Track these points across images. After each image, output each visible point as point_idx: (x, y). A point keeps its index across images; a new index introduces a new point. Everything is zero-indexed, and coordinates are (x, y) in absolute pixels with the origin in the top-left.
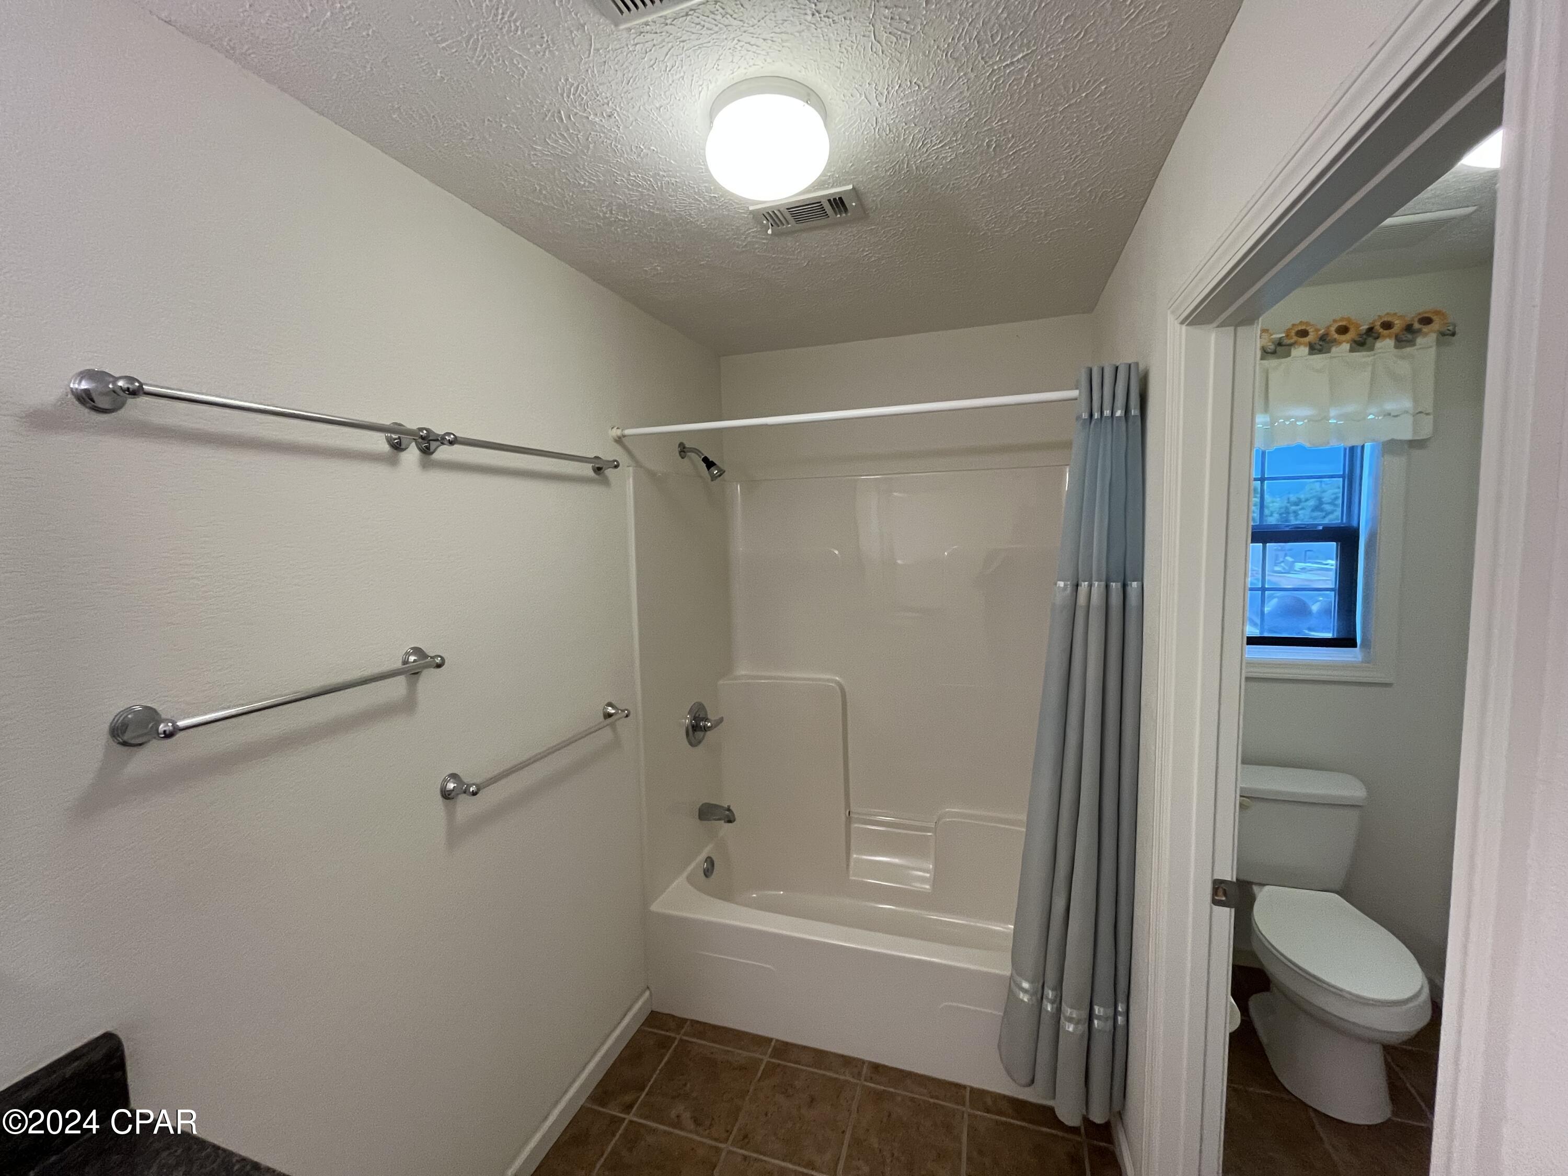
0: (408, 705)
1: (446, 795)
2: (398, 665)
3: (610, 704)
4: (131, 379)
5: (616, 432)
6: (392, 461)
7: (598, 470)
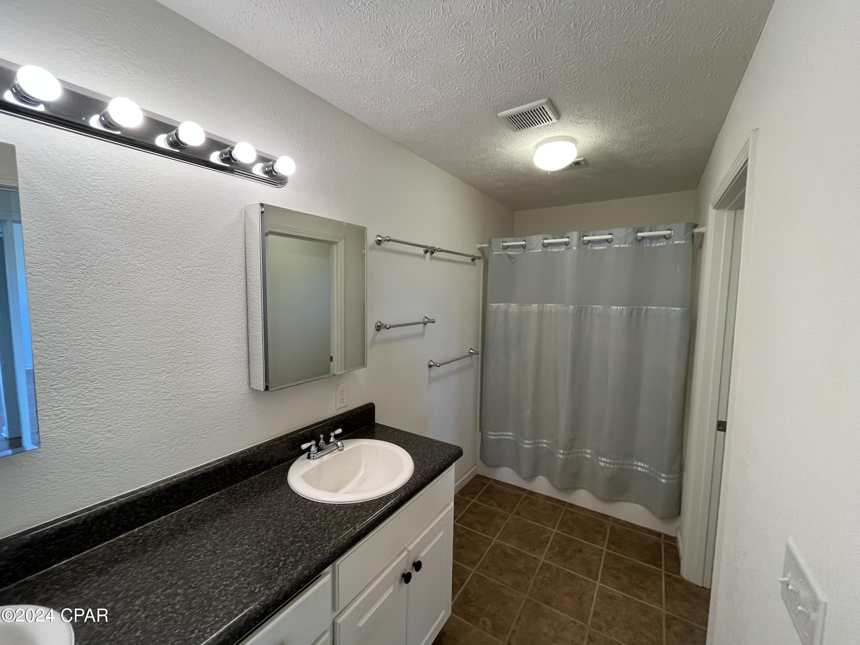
0: (422, 335)
1: (430, 366)
2: (421, 320)
3: (471, 349)
4: (389, 237)
5: (479, 246)
6: (424, 257)
7: (473, 260)
